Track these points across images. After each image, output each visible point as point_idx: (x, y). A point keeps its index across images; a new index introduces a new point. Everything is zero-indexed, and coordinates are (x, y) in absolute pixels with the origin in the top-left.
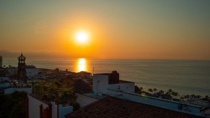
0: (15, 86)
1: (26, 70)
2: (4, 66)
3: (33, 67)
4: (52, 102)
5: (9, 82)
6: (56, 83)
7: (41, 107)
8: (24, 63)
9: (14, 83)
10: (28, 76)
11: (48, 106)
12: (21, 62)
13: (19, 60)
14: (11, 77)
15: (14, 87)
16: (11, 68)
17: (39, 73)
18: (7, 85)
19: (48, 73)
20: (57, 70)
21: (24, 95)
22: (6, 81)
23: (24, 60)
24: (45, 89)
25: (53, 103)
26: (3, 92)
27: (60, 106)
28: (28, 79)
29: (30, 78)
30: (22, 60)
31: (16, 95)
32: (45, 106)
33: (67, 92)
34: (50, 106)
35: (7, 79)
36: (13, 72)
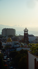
1: (29, 37)
2: (17, 35)
3: (32, 36)
5: (19, 44)
7: (35, 60)
8: (27, 33)
9: (22, 45)
10: (30, 41)
12: (25, 33)
13: (25, 31)
14: (20, 41)
15: (21, 47)
16: (20, 36)
17: (36, 39)
21: (26, 52)
22: (17, 44)
23: (27, 31)
26: (16, 50)
28: (29, 42)
29: (30, 42)
35: (18, 42)
36: (21, 39)
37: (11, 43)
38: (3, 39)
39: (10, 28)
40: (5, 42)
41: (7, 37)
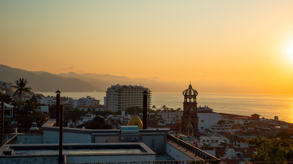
2: (154, 107)
3: (207, 111)
8: (195, 103)
10: (200, 128)
12: (188, 100)
13: (186, 97)
16: (166, 110)
17: (220, 123)
19: (236, 121)
20: (256, 117)
23: (194, 97)
29: (201, 131)
30: (190, 96)
36: (171, 119)
38: (110, 119)
41: (123, 113)
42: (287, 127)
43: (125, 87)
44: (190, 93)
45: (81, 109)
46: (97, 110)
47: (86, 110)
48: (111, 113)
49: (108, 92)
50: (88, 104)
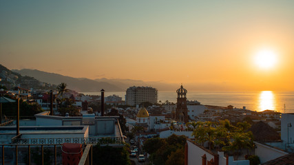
0: (173, 128)
1: (188, 107)
3: (196, 104)
4: (219, 153)
5: (165, 123)
6: (227, 126)
7: (204, 158)
8: (185, 98)
9: (172, 124)
10: (191, 116)
11: (213, 157)
12: (180, 97)
13: (179, 94)
14: (168, 116)
15: (171, 130)
16: (168, 104)
17: (205, 112)
18: (163, 126)
19: (217, 111)
20: (230, 107)
21: (182, 141)
22: (162, 121)
23: (185, 94)
24: (210, 133)
25: (221, 154)
26: (158, 136)
27: (231, 158)
28: (190, 119)
29: (192, 118)
30: (182, 94)
31: (173, 140)
32: (210, 157)
33: (241, 139)
34: (217, 158)
35: (163, 118)
36: (171, 110)
37: (148, 120)
38: (128, 110)
39: (137, 86)
40: (134, 119)
41: (138, 106)
42: (250, 114)
43: (139, 88)
44: (182, 92)
45: (108, 104)
46: (120, 104)
47: (112, 104)
48: (129, 106)
49: (128, 91)
50: (113, 100)
